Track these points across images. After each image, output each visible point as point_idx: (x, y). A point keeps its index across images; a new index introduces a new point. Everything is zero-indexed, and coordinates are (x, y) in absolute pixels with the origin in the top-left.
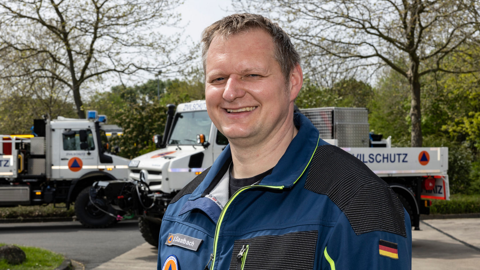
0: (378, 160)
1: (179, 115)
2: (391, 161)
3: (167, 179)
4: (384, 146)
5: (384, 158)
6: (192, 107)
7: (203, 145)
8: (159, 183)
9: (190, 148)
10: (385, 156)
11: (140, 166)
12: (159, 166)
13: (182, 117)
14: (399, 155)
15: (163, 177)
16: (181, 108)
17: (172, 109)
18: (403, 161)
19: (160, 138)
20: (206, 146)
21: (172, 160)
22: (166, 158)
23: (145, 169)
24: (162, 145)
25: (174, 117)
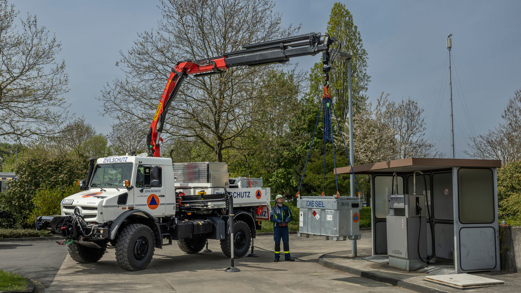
0: (235, 196)
1: (98, 166)
2: (242, 197)
3: (101, 213)
4: (237, 187)
5: (238, 195)
6: (112, 160)
7: (127, 188)
8: (94, 216)
9: (114, 190)
10: (239, 194)
11: (74, 204)
12: (95, 203)
13: (100, 167)
14: (246, 192)
15: (98, 212)
16: (100, 161)
17: (93, 161)
18: (248, 197)
19: (84, 183)
20: (130, 188)
21: (105, 199)
22: (98, 197)
23: (79, 206)
24: (85, 188)
25: (95, 167)
